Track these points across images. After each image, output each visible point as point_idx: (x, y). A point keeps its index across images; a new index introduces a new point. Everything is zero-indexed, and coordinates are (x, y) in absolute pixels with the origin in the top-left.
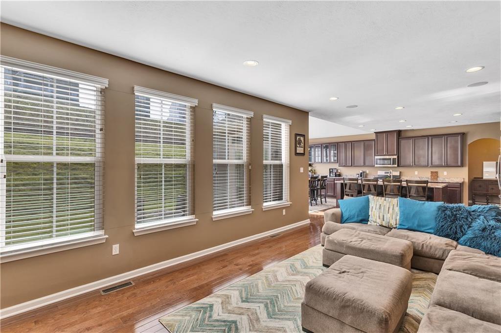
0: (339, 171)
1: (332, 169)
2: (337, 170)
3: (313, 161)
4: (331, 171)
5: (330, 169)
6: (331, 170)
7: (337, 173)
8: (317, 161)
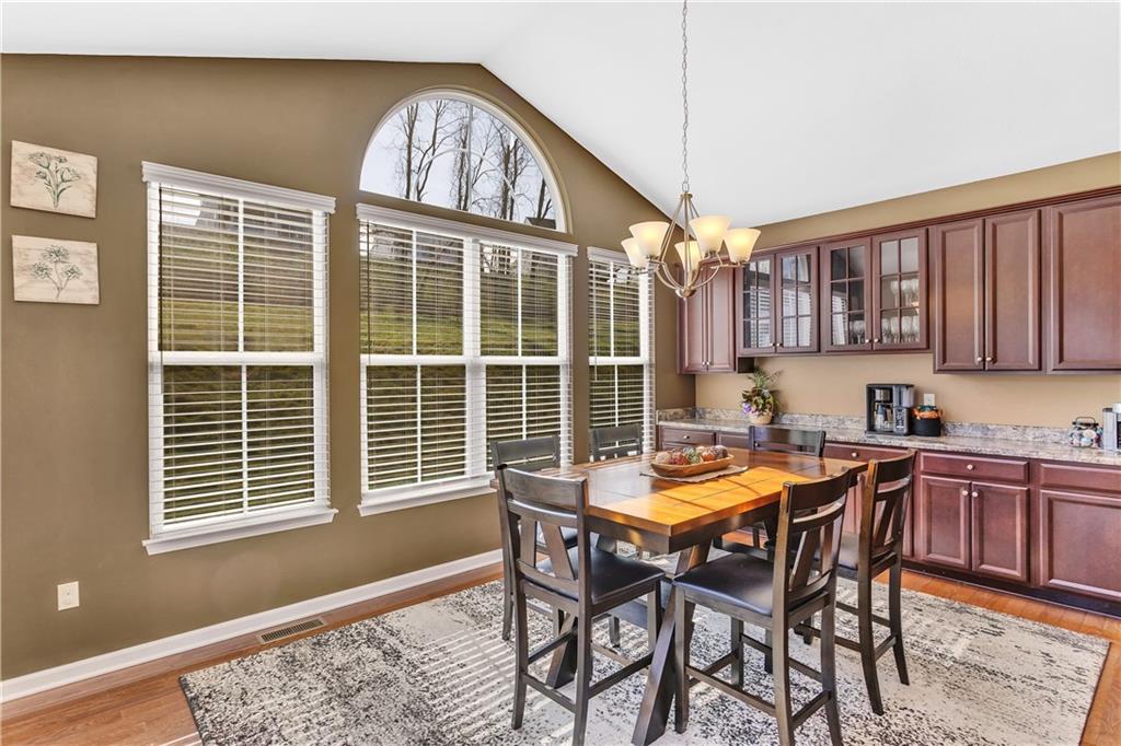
0: (929, 400)
1: (888, 389)
2: (917, 396)
3: (766, 342)
4: (879, 399)
5: (871, 391)
6: (879, 395)
7: (919, 415)
8: (790, 342)
